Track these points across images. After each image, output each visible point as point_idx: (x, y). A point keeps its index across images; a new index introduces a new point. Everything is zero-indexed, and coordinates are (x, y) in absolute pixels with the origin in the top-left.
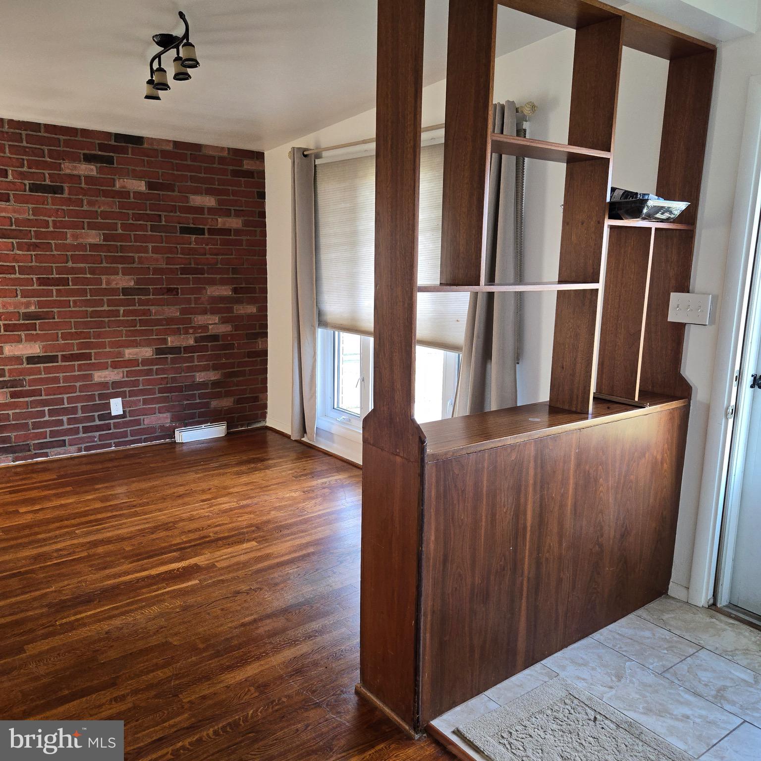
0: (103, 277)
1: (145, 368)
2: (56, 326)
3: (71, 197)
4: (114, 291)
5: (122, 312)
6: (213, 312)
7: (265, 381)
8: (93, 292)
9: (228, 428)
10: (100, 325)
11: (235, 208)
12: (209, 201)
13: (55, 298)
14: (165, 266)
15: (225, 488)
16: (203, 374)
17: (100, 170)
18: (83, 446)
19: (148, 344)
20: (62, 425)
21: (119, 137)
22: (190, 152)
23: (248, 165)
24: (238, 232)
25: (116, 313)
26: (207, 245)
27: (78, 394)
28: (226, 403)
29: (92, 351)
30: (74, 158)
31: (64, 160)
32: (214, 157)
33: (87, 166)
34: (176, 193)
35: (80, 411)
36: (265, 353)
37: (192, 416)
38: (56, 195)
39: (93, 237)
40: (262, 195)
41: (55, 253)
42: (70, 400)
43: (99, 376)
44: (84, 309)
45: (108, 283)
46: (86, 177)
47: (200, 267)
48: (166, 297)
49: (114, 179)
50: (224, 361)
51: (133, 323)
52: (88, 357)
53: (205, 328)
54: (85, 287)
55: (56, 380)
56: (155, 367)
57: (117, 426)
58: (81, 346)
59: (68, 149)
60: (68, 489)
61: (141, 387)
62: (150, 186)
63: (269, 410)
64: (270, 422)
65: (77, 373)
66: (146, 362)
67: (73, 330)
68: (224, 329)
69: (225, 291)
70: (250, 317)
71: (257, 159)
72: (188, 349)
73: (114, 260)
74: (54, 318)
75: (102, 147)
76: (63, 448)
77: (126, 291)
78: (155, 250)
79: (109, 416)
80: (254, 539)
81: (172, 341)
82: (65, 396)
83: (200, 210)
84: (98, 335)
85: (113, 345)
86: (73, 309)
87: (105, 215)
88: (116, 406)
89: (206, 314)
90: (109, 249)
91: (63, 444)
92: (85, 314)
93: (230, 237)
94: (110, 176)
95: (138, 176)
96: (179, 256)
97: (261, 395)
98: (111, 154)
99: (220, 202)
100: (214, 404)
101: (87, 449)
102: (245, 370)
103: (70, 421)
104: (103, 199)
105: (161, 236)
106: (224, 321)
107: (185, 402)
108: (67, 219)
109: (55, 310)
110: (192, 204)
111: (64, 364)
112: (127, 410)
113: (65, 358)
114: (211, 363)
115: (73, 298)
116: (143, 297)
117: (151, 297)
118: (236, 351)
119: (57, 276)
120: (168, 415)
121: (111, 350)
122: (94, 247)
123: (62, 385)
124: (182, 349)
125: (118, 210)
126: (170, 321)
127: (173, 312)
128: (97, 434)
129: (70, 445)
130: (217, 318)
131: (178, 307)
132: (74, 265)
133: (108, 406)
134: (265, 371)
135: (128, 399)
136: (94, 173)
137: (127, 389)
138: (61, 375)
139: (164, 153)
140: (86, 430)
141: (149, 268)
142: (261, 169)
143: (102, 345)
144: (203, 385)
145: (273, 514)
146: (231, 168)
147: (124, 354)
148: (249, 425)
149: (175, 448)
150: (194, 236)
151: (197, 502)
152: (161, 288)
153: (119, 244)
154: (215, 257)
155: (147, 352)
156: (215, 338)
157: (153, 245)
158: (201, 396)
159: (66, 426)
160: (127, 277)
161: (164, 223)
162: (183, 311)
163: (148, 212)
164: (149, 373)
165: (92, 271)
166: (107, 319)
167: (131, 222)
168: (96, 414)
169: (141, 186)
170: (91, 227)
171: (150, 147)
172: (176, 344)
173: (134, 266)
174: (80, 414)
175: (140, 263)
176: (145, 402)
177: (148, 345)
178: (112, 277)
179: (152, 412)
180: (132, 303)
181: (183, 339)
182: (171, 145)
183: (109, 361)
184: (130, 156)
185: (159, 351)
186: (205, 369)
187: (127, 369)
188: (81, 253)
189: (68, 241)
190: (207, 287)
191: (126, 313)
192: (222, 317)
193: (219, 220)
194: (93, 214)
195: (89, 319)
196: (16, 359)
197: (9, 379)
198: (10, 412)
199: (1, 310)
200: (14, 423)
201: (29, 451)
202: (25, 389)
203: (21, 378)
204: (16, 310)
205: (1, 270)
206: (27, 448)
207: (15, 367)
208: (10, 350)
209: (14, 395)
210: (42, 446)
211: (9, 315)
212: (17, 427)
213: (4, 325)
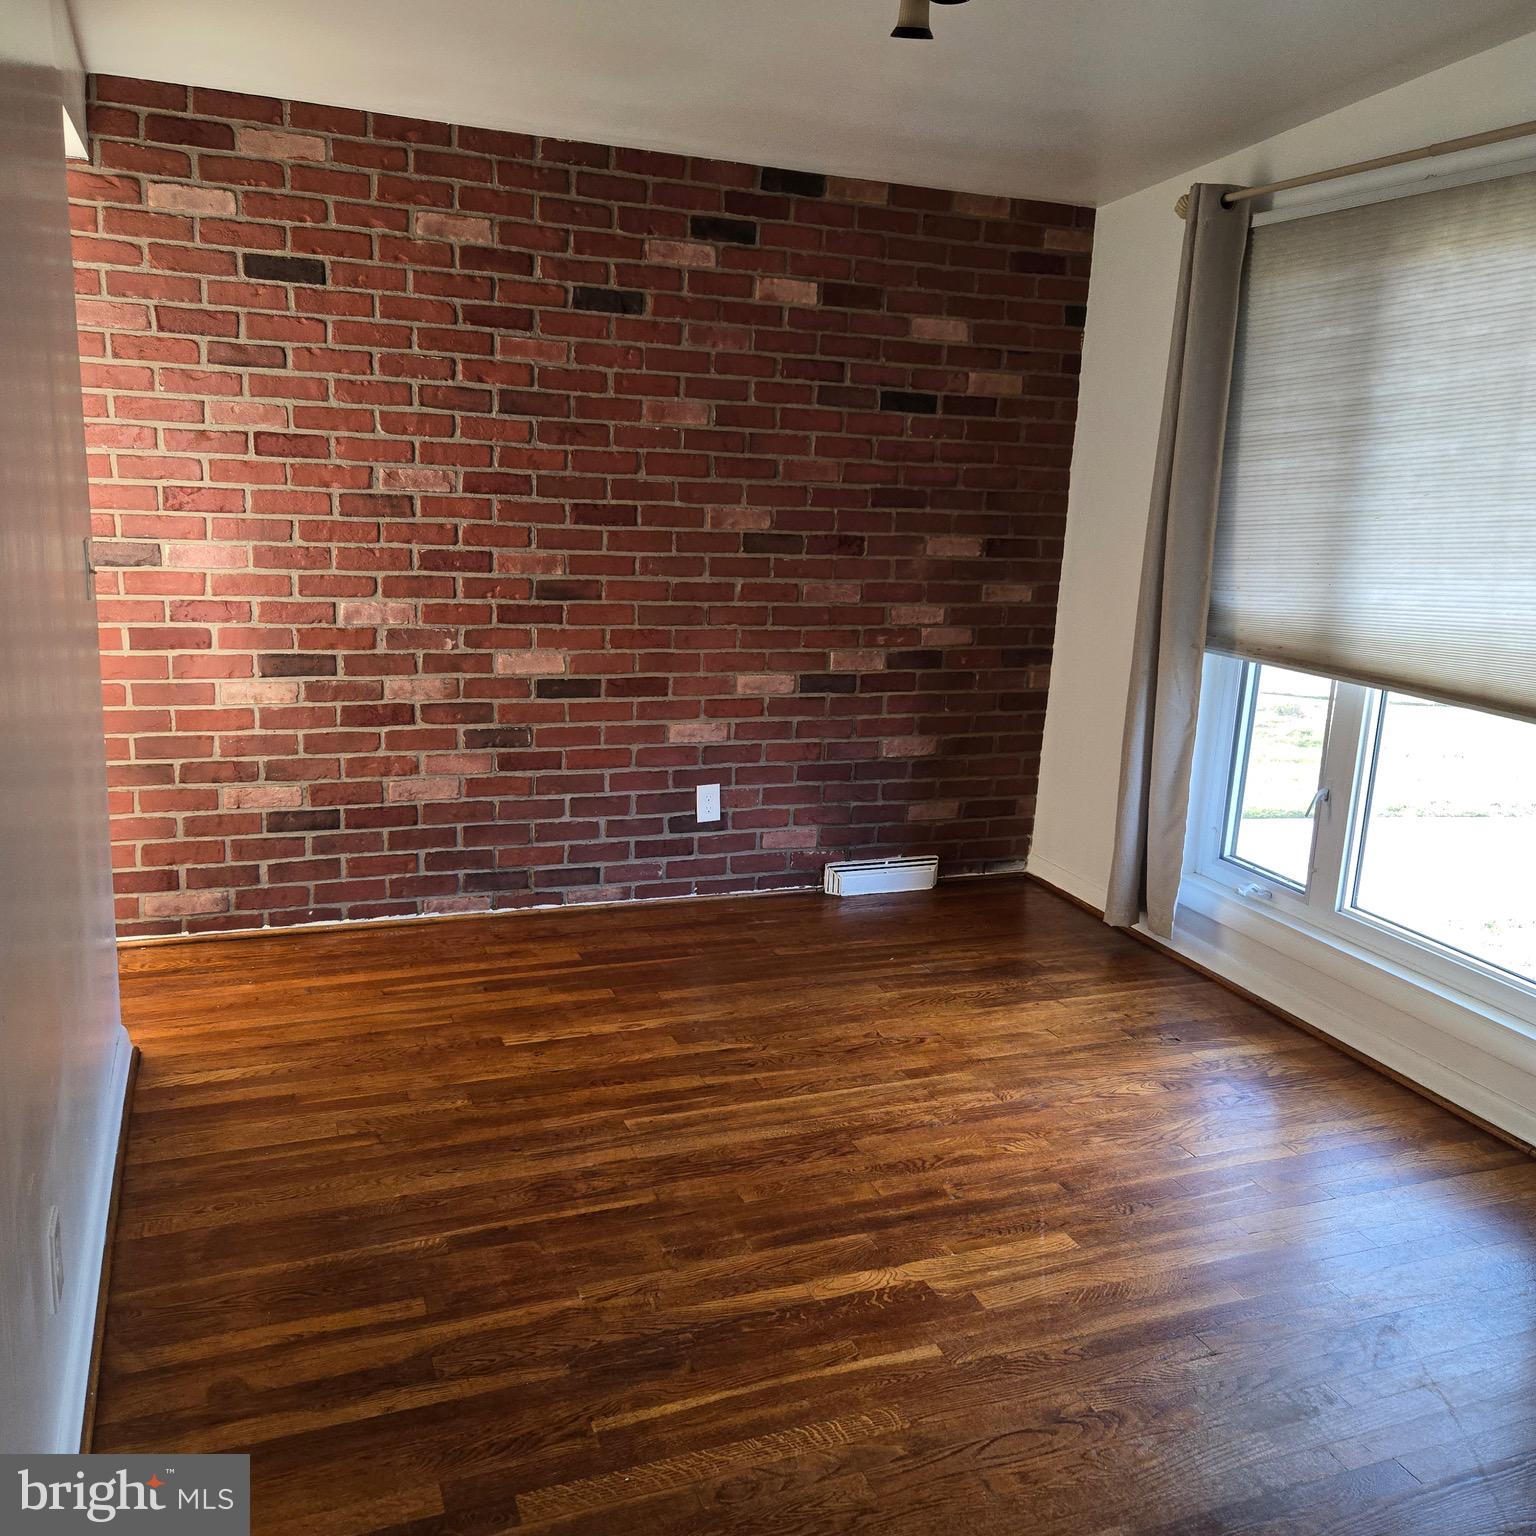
0: (708, 508)
1: (776, 719)
2: (602, 615)
3: (659, 319)
4: (726, 541)
5: (739, 588)
6: (935, 597)
7: (1034, 765)
8: (686, 542)
9: (941, 870)
10: (691, 616)
11: (1012, 348)
12: (953, 331)
13: (604, 552)
14: (840, 486)
15: (959, 1042)
16: (897, 741)
17: (723, 258)
18: (634, 885)
19: (787, 664)
20: (596, 835)
21: (774, 177)
22: (925, 211)
23: (1053, 241)
24: (1011, 406)
25: (725, 592)
26: (937, 436)
27: (633, 769)
28: (942, 811)
29: (670, 675)
30: (672, 228)
31: (650, 232)
32: (976, 222)
33: (700, 248)
34: (883, 311)
35: (633, 807)
36: (1040, 700)
37: (865, 836)
38: (627, 316)
39: (695, 414)
40: (1078, 316)
41: (614, 448)
42: (617, 782)
43: (681, 732)
44: (661, 578)
45: (716, 522)
46: (693, 273)
47: (916, 488)
48: (834, 557)
49: (751, 280)
50: (946, 712)
51: (758, 616)
52: (659, 687)
53: (912, 632)
54: (668, 529)
55: (592, 735)
56: (796, 719)
57: (705, 844)
58: (649, 662)
59: (661, 207)
60: (606, 993)
61: (762, 763)
62: (829, 294)
63: (1037, 836)
64: (1037, 864)
65: (635, 723)
66: (780, 705)
67: (636, 627)
68: (955, 637)
69: (964, 548)
70: (1016, 611)
71: (1078, 225)
72: (871, 682)
73: (733, 468)
74: (599, 597)
75: (734, 201)
76: (593, 886)
77: (752, 541)
78: (823, 448)
79: (691, 823)
80: (1063, 1225)
81: (837, 661)
82: (607, 772)
83: (930, 352)
84: (686, 640)
85: (713, 662)
86: (642, 578)
87: (725, 363)
88: (708, 803)
89: (919, 600)
90: (724, 441)
91: (593, 877)
92: (664, 591)
93: (993, 419)
94: (742, 272)
95: (803, 272)
96: (874, 461)
97: (1021, 800)
98: (752, 218)
99: (977, 334)
100: (916, 811)
101: (642, 892)
102: (991, 738)
103: (614, 828)
104: (725, 324)
105: (840, 413)
106: (955, 619)
107: (854, 804)
108: (644, 371)
109: (604, 578)
110: (914, 337)
111: (611, 700)
112: (730, 811)
113: (615, 688)
114: (916, 716)
115: (642, 554)
116: (787, 557)
117: (804, 557)
118: (975, 691)
119: (614, 502)
120: (814, 829)
121: (710, 675)
122: (695, 437)
123: (603, 746)
124: (858, 682)
125: (753, 352)
126: (837, 614)
127: (847, 593)
128: (664, 860)
129: (608, 881)
130: (942, 612)
131: (858, 582)
132: (651, 479)
133: (690, 801)
134: (1036, 743)
135: (733, 787)
136: (711, 264)
137: (734, 766)
138: (603, 725)
139: (868, 215)
140: (643, 849)
141: (805, 487)
142: (1082, 250)
143: (691, 663)
144: (895, 767)
145: (1099, 1147)
146: (1013, 248)
147: (735, 686)
148: (986, 866)
150: (911, 415)
151: (897, 1077)
152: (826, 536)
153: (748, 430)
154: (953, 466)
155: (783, 684)
156: (931, 658)
157: (821, 434)
158: (890, 792)
159: (603, 839)
160: (758, 509)
161: (848, 383)
162: (869, 593)
163: (818, 357)
164: (782, 730)
165: (687, 493)
166: (706, 605)
167: (778, 379)
168: (666, 816)
169: (803, 294)
170: (696, 390)
171: (836, 200)
172: (848, 668)
173: (774, 482)
174: (633, 816)
175: (789, 476)
176: (769, 796)
177: (788, 668)
178: (727, 508)
179: (780, 820)
180: (760, 568)
181: (862, 657)
182: (885, 192)
183: (703, 698)
184: (791, 222)
185: (807, 683)
186: (902, 729)
187: (738, 720)
188: (667, 450)
189: (644, 423)
190: (927, 537)
191: (749, 592)
192: (953, 610)
193: (972, 376)
194: (699, 361)
195: (670, 603)
196: (518, 685)
197: (499, 726)
198: (496, 800)
199: (495, 575)
200: (501, 823)
201: (527, 887)
202: (529, 750)
203: (523, 725)
204: (525, 576)
205: (501, 484)
206: (522, 881)
207: (514, 701)
208: (505, 663)
209: (506, 763)
210: (553, 878)
211: (510, 587)
212: (505, 834)
213: (500, 607)
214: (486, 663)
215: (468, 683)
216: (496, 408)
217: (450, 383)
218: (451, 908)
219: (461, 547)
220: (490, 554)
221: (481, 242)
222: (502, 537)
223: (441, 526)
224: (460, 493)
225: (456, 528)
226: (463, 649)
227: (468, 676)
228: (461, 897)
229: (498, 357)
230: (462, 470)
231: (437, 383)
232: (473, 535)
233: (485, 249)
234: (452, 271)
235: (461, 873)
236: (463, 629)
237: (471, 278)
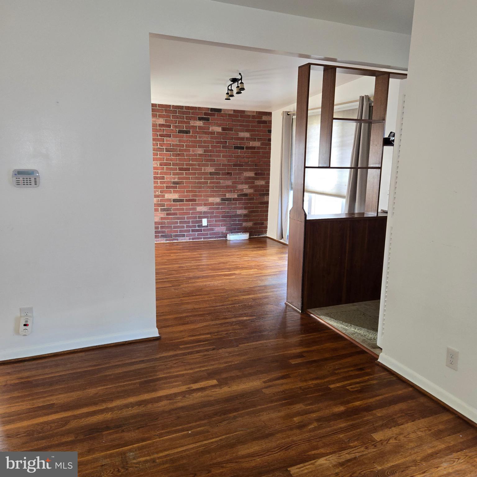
0: (203, 168)
1: (217, 206)
2: (184, 187)
3: (193, 135)
4: (206, 174)
5: (209, 182)
6: (246, 183)
7: (267, 216)
8: (199, 174)
9: (250, 235)
10: (200, 187)
11: (258, 137)
12: (247, 135)
13: (184, 176)
14: (227, 163)
15: (247, 254)
16: (240, 211)
17: (204, 124)
18: (191, 237)
19: (218, 196)
20: (184, 228)
21: (212, 110)
22: (240, 114)
23: (264, 118)
24: (259, 148)
25: (207, 183)
26: (245, 154)
27: (190, 216)
28: (250, 224)
29: (197, 198)
30: (195, 119)
31: (191, 120)
32: (250, 116)
33: (200, 122)
34: (233, 132)
35: (191, 223)
36: (267, 203)
37: (235, 229)
38: (187, 134)
39: (200, 151)
40: (270, 131)
41: (186, 157)
42: (188, 218)
43: (200, 209)
44: (195, 180)
45: (204, 170)
46: (199, 126)
47: (241, 163)
48: (226, 176)
49: (209, 127)
50: (249, 205)
51: (213, 187)
52: (195, 200)
53: (242, 190)
54: (196, 172)
55: (183, 209)
56: (220, 207)
57: (204, 230)
58: (193, 196)
59: (193, 116)
60: (187, 251)
61: (214, 215)
62: (223, 129)
63: (268, 229)
64: (268, 235)
65: (191, 207)
66: (218, 204)
67: (190, 189)
68: (251, 191)
69: (251, 174)
70: (262, 186)
71: (269, 115)
72: (234, 199)
73: (207, 160)
74: (184, 184)
75: (205, 114)
76: (183, 238)
77: (211, 174)
78: (224, 156)
79: (201, 226)
81: (228, 196)
82: (186, 216)
83: (242, 139)
84: (199, 192)
85: (205, 196)
86: (191, 181)
87: (205, 142)
88: (205, 222)
89: (243, 184)
90: (205, 156)
91: (184, 236)
92: (195, 183)
93: (255, 150)
94: (207, 126)
95: (219, 125)
96: (233, 159)
97: (265, 222)
98: (209, 117)
99: (251, 135)
100: (244, 224)
101: (193, 239)
102: (258, 210)
103: (187, 227)
104: (204, 135)
105: (226, 150)
106: (250, 188)
107: (232, 223)
108: (191, 144)
109: (184, 181)
110: (239, 136)
111: (186, 203)
112: (209, 224)
113: (187, 201)
114: (244, 206)
115: (191, 176)
116: (218, 176)
117: (221, 176)
118: (255, 201)
119: (186, 167)
120: (225, 227)
121: (204, 198)
122: (200, 155)
123: (185, 211)
124: (232, 199)
125: (210, 140)
126: (228, 187)
127: (229, 183)
128: (197, 233)
129: (186, 237)
130: (247, 186)
131: (231, 181)
132: (193, 163)
133: (201, 222)
134: (267, 211)
135: (209, 219)
136: (202, 125)
137: (209, 215)
138: (185, 207)
139: (230, 115)
140: (193, 231)
141: (220, 164)
142: (270, 120)
143: (201, 196)
144: (240, 216)
146: (257, 120)
147: (209, 200)
148: (259, 235)
149: (227, 241)
150: (240, 150)
151: (235, 258)
152: (225, 173)
153: (209, 154)
154: (248, 159)
155: (218, 200)
156: (246, 195)
157: (223, 154)
158: (239, 220)
159: (185, 229)
160: (212, 168)
161: (227, 145)
162: (233, 183)
163: (222, 140)
164: (218, 208)
165: (199, 165)
166: (203, 185)
167: (215, 144)
168: (197, 225)
169: (219, 129)
170: (200, 147)
171: (224, 113)
172: (230, 197)
173: (215, 163)
174: (191, 224)
175: (217, 161)
176: (216, 221)
177: (218, 197)
178: (206, 168)
179: (218, 226)
180: (213, 178)
181: (233, 195)
182: (233, 111)
183: (203, 202)
184: (216, 117)
185: (223, 200)
186: (241, 208)
187: (210, 207)
188: (195, 157)
189: (191, 153)
190: (244, 172)
191: (211, 183)
192: (250, 186)
193: (251, 143)
194: (200, 142)
195: (196, 185)
196: (169, 200)
197: (166, 208)
198: (166, 221)
199: (165, 180)
200: (167, 225)
201: (172, 237)
202: (171, 212)
203: (170, 207)
204: (170, 180)
205: (166, 164)
206: (171, 236)
207: (169, 203)
208: (167, 196)
209: (168, 214)
210: (176, 236)
211: (168, 183)
212: (168, 227)
213: (166, 186)
214: (163, 196)
215: (161, 200)
216: (165, 151)
217: (157, 147)
218: (158, 241)
219: (159, 175)
220: (164, 177)
221: (162, 123)
222: (166, 173)
223: (156, 172)
224: (159, 166)
225: (158, 172)
226: (160, 194)
227: (161, 198)
228: (160, 239)
229: (165, 142)
230: (159, 162)
231: (155, 147)
232: (161, 173)
233: (163, 124)
234: (157, 128)
235: (160, 235)
236: (160, 190)
237: (160, 129)
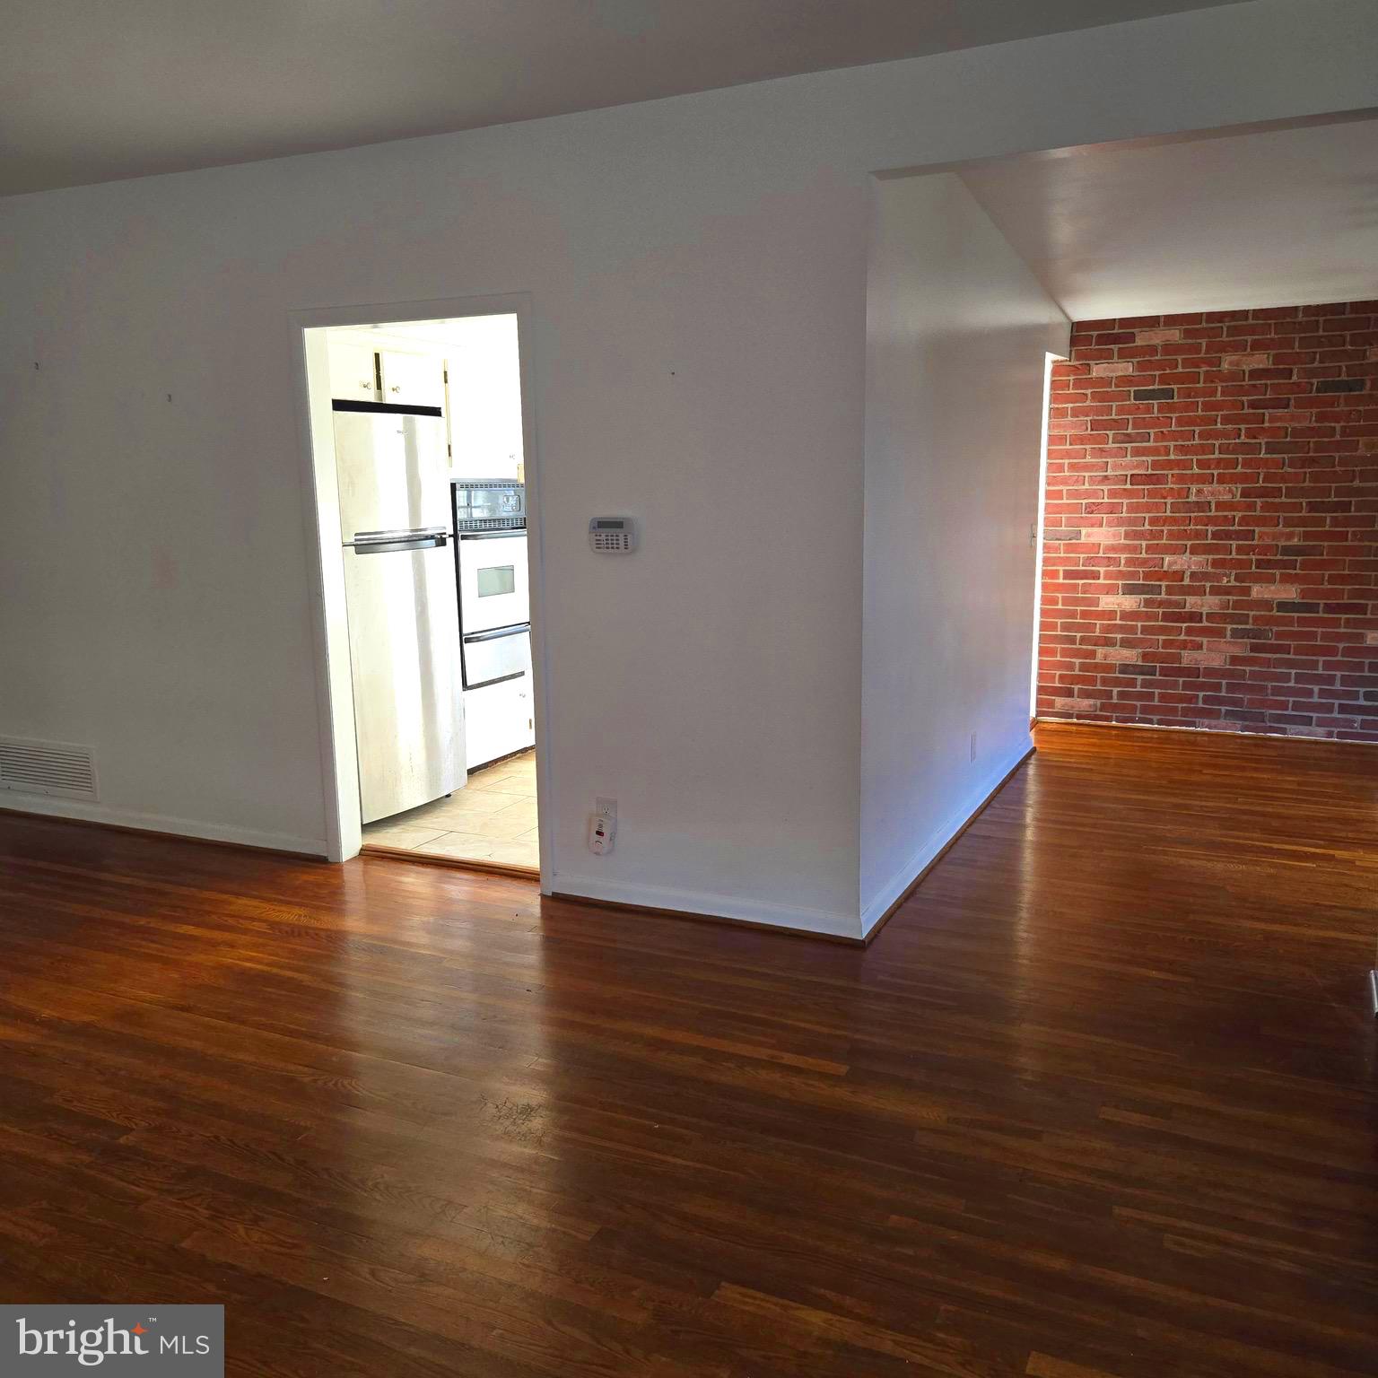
2: (1323, 565)
13: (1327, 528)
18: (1336, 730)
20: (1311, 696)
27: (1339, 658)
29: (1369, 602)
35: (1340, 683)
38: (1352, 393)
41: (1340, 469)
42: (1328, 665)
43: (1375, 638)
44: (1367, 543)
52: (1361, 609)
54: (1373, 513)
55: (1313, 636)
58: (1355, 594)
65: (1342, 630)
67: (1346, 572)
74: (1322, 555)
76: (1307, 727)
82: (1321, 659)
86: (1351, 543)
91: (1309, 721)
92: (1369, 551)
101: (1342, 735)
103: (1324, 693)
108: (1362, 423)
109: (1325, 544)
111: (1326, 615)
113: (1329, 608)
115: (1354, 529)
119: (1337, 499)
123: (1318, 643)
129: (1317, 725)
132: (1363, 485)
138: (1319, 630)
140: (1344, 709)
159: (1316, 699)
168: (1362, 690)
174: (1338, 687)
189: (1359, 453)
196: (1266, 604)
197: (1252, 627)
198: (1248, 669)
199: (1255, 542)
200: (1249, 682)
201: (1264, 722)
202: (1269, 642)
203: (1267, 628)
204: (1274, 543)
205: (1263, 493)
206: (1261, 717)
207: (1262, 613)
208: (1257, 591)
209: (1254, 648)
210: (1279, 719)
211: (1265, 549)
212: (1251, 689)
213: (1257, 560)
214: (1247, 591)
215: (1236, 602)
216: (1263, 452)
217: (1237, 441)
218: (1215, 727)
219: (1236, 528)
220: (1254, 530)
221: (1261, 366)
222: (1261, 521)
223: (1226, 516)
224: (1238, 498)
225: (1234, 517)
226: (1233, 583)
227: (1235, 598)
228: (1222, 722)
229: (1267, 425)
230: (1240, 486)
231: (1230, 441)
232: (1244, 520)
233: (1263, 370)
234: (1243, 383)
235: (1223, 709)
236: (1234, 572)
237: (1254, 386)
